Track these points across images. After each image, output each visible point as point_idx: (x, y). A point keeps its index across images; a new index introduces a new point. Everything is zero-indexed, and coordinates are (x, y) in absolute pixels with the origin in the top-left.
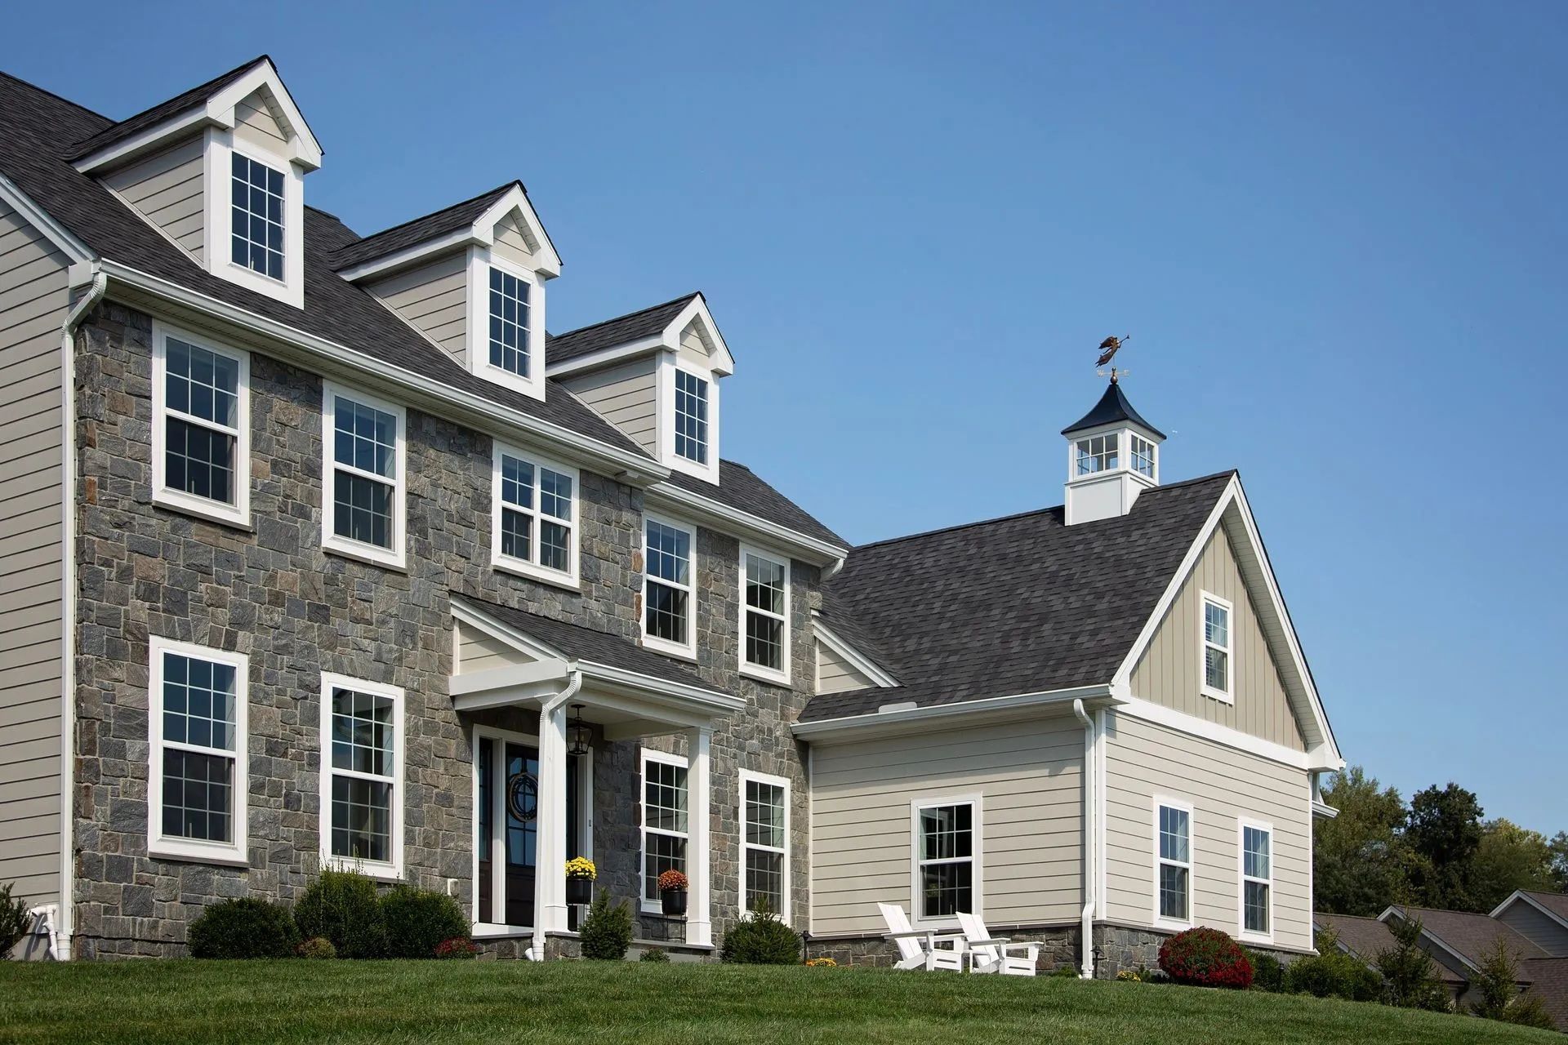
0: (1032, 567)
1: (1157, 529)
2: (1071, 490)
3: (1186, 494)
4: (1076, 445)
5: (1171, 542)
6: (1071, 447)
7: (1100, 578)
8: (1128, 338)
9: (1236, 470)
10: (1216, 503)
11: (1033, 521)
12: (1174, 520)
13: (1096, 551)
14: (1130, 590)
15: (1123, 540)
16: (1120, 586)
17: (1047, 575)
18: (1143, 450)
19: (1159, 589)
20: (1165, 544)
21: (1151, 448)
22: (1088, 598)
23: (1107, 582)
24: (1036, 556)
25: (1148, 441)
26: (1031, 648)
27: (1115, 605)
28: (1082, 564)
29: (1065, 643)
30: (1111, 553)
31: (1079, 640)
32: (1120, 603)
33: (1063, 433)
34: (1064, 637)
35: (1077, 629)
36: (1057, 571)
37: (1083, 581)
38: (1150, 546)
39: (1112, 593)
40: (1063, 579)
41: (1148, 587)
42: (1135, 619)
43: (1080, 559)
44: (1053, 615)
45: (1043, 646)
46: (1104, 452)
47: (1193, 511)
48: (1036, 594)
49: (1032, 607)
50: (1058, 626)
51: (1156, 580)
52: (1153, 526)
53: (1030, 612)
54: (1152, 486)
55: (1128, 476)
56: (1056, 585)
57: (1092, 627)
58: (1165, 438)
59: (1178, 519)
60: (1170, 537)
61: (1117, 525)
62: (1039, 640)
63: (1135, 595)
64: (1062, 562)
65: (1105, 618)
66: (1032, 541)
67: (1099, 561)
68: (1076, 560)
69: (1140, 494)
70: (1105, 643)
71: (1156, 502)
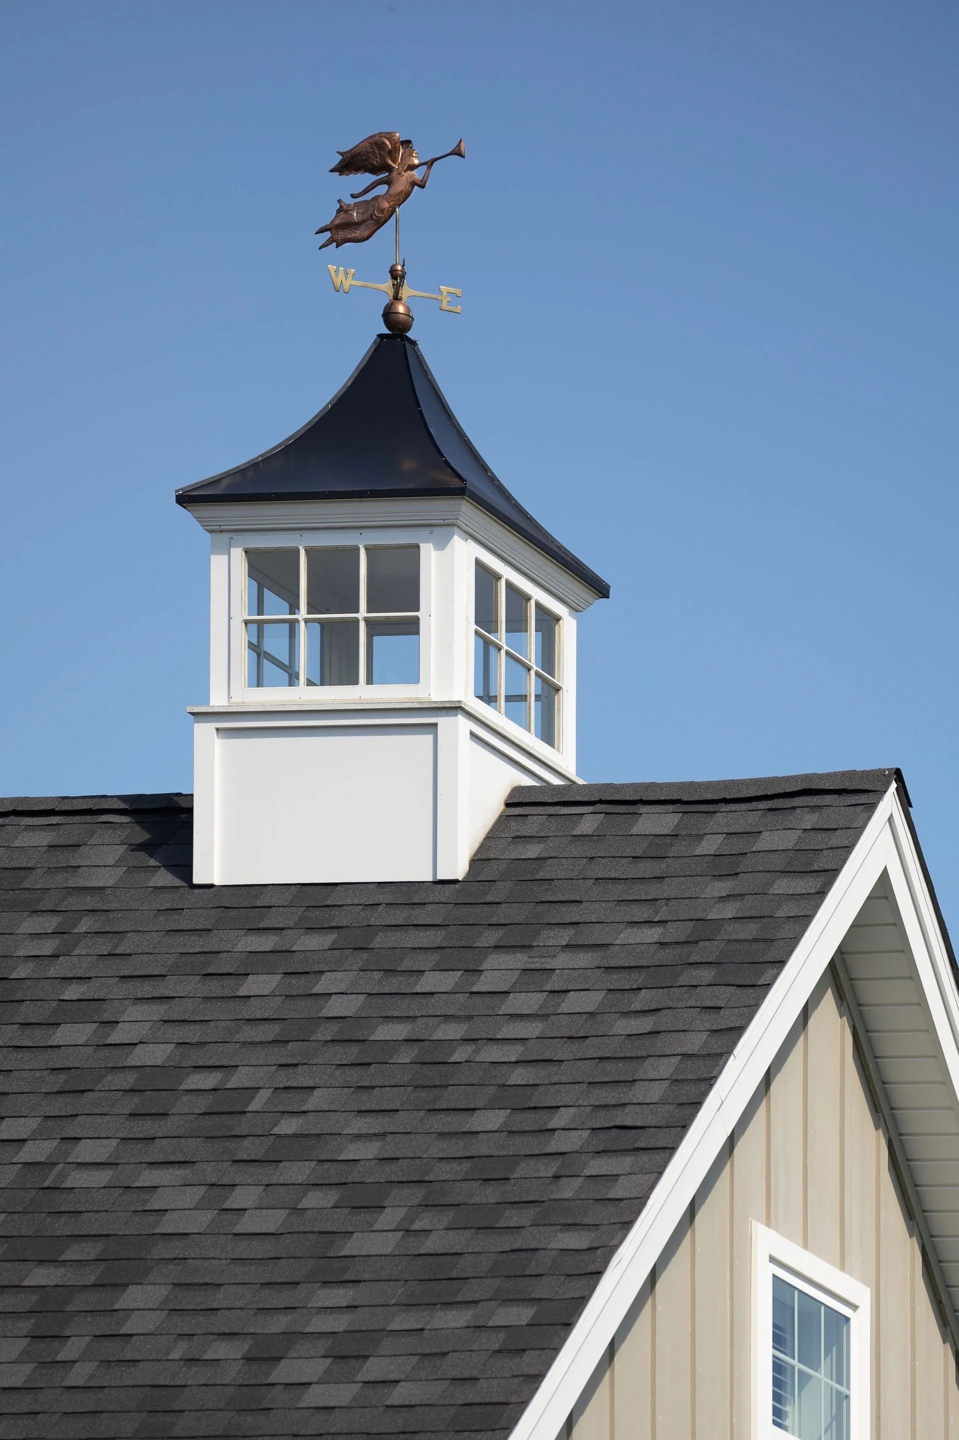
0: (64, 1035)
1: (584, 959)
2: (219, 744)
3: (700, 837)
4: (238, 555)
5: (645, 1024)
6: (218, 563)
7: (359, 1125)
8: (457, 152)
9: (898, 775)
10: (822, 894)
11: (45, 838)
12: (652, 934)
13: (335, 1008)
14: (491, 1194)
15: (447, 981)
16: (444, 1171)
17: (128, 1080)
18: (517, 624)
19: (610, 1208)
20: (624, 1026)
21: (548, 621)
22: (314, 1200)
23: (390, 1148)
24: (72, 992)
25: (537, 594)
26: (78, 1376)
27: (430, 1245)
28: (280, 1055)
29: (231, 1374)
30: (398, 1031)
31: (284, 1372)
32: (455, 1241)
33: (185, 499)
34: (220, 1350)
35: (279, 1324)
36: (177, 1070)
37: (288, 1126)
38: (564, 1027)
39: (417, 1194)
40: (201, 1104)
41: (568, 1189)
42: (521, 1315)
43: (269, 1032)
44: (162, 1250)
45: (136, 1375)
46: (363, 612)
47: (729, 910)
48: (87, 1151)
49: (66, 1203)
50: (191, 1299)
51: (596, 1166)
52: (568, 947)
53: (64, 1227)
54: (556, 781)
55: (463, 725)
56: (170, 1125)
57: (339, 1323)
58: (601, 590)
59: (675, 933)
60: (640, 1001)
61: (420, 916)
62: (112, 1349)
63: (513, 1217)
64: (191, 1034)
65: (397, 1292)
66: (50, 923)
67: (351, 1053)
68: (250, 1033)
69: (508, 805)
70: (398, 1395)
71: (576, 850)
